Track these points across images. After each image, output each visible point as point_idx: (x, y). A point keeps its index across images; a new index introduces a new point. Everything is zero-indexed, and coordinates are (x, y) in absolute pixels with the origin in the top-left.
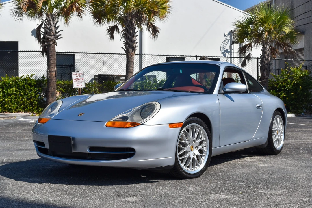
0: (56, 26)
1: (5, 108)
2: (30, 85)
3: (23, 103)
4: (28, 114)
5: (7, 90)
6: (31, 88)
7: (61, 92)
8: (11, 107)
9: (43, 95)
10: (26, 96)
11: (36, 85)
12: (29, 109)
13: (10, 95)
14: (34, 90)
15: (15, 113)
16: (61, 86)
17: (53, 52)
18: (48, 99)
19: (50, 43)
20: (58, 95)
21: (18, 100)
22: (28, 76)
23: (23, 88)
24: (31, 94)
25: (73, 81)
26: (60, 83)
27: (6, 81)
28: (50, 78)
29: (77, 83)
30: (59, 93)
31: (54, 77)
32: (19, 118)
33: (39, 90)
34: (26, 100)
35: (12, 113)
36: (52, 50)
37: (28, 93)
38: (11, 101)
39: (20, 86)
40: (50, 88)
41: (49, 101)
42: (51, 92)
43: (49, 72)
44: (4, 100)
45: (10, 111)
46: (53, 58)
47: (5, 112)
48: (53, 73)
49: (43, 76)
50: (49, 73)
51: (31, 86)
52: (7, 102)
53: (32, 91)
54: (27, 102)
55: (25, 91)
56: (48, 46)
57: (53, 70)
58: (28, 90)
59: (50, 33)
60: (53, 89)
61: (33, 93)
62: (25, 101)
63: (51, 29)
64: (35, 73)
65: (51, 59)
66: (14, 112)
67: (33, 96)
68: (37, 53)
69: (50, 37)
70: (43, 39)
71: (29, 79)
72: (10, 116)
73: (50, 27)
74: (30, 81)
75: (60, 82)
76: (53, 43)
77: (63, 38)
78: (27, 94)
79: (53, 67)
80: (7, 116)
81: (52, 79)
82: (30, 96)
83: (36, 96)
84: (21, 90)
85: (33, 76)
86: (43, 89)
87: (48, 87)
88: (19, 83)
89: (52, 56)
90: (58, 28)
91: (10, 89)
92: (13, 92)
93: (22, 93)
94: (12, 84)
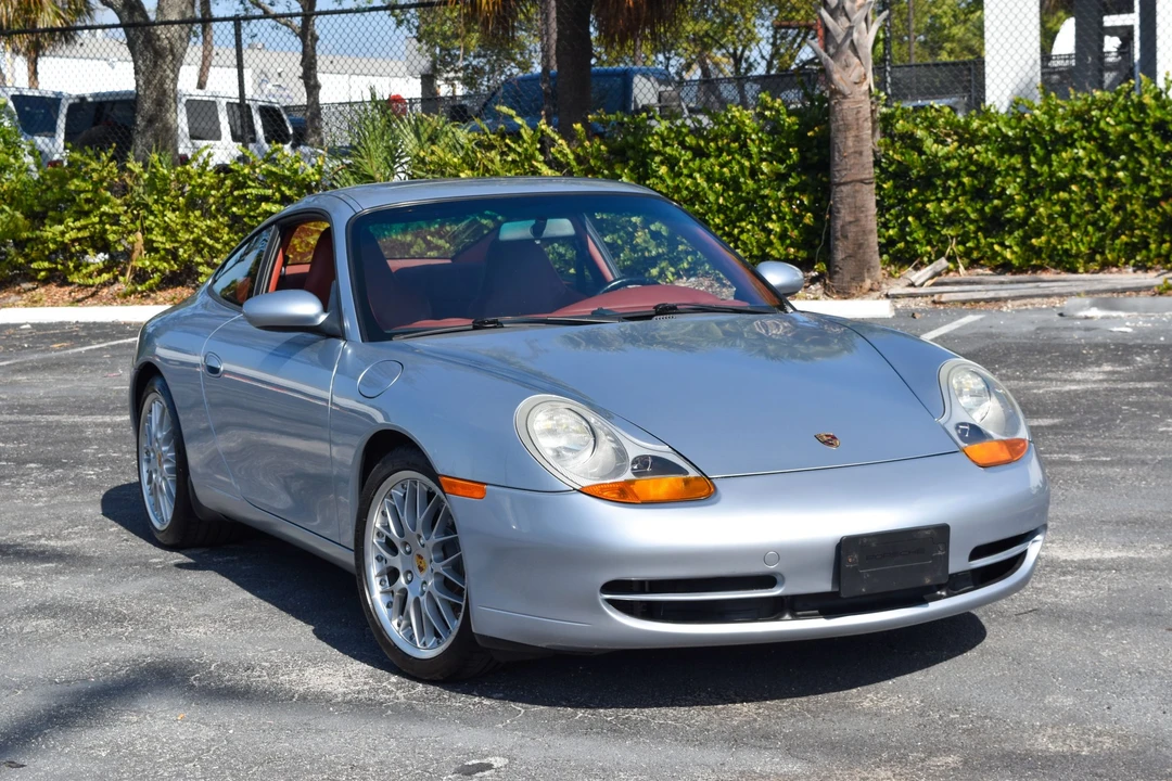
1: (1037, 252)
3: (1127, 225)
4: (1151, 278)
5: (1045, 160)
8: (1065, 246)
10: (1143, 189)
12: (1159, 255)
13: (1063, 185)
15: (1087, 271)
21: (1103, 208)
23: (1126, 148)
32: (1081, 308)
34: (1137, 207)
35: (1075, 271)
37: (1149, 172)
38: (1066, 216)
39: (1111, 141)
44: (1031, 212)
45: (1065, 262)
47: (1042, 268)
52: (1045, 222)
54: (1146, 219)
55: (1139, 163)
58: (1152, 158)
62: (1133, 213)
66: (1081, 270)
72: (1056, 288)
74: (1164, 109)
80: (1040, 291)
82: (1161, 186)
84: (1116, 158)
88: (1102, 124)
91: (1064, 155)
92: (1074, 169)
93: (1121, 174)
94: (1071, 133)
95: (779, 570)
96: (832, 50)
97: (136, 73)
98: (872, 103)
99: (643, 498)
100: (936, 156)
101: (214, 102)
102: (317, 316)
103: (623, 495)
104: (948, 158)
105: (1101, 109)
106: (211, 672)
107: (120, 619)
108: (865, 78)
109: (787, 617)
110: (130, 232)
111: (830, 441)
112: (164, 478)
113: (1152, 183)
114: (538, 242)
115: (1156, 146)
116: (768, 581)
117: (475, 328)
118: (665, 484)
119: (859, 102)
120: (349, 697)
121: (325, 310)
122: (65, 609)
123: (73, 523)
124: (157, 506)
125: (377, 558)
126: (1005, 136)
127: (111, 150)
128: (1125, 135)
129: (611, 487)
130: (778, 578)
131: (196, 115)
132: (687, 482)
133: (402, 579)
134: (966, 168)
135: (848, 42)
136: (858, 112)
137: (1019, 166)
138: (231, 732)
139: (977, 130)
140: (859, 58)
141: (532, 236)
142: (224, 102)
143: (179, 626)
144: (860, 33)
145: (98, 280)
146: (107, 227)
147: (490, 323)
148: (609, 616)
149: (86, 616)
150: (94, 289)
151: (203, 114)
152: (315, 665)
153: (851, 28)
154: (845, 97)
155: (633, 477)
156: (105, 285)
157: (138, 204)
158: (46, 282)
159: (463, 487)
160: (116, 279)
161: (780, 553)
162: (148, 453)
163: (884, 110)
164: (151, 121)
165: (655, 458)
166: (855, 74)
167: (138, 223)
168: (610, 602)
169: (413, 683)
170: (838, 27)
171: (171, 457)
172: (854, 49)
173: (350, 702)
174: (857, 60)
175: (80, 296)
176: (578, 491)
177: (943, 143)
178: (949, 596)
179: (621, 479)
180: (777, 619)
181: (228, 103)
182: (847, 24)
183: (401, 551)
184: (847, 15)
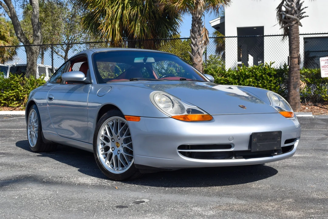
0: (300, 2)
2: (269, 74)
5: (243, 81)
6: (271, 79)
7: (306, 83)
9: (284, 87)
11: (276, 75)
14: (274, 81)
16: (307, 75)
17: (295, 35)
18: (289, 91)
19: (291, 24)
20: (302, 86)
22: (267, 64)
23: (261, 79)
24: (270, 86)
25: (322, 69)
26: (305, 72)
27: (242, 71)
28: (291, 66)
29: (326, 71)
30: (303, 83)
31: (296, 64)
33: (279, 81)
36: (294, 32)
37: (266, 84)
39: (258, 77)
40: (292, 78)
41: (291, 93)
42: (292, 83)
43: (290, 58)
46: (296, 42)
48: (295, 59)
49: (285, 64)
50: (290, 60)
51: (271, 76)
53: (272, 82)
55: (264, 82)
56: (290, 27)
57: (296, 56)
58: (267, 81)
59: (291, 11)
60: (296, 79)
61: (273, 84)
63: (292, 6)
64: (275, 61)
65: (293, 43)
67: (273, 87)
68: (279, 37)
69: (292, 16)
70: (284, 20)
71: (267, 68)
73: (292, 4)
74: (270, 70)
75: (306, 70)
76: (295, 23)
77: (308, 16)
78: (266, 86)
79: (295, 52)
81: (294, 68)
82: (269, 88)
83: (276, 88)
84: (259, 81)
85: (274, 64)
86: (284, 79)
87: (289, 76)
88: (256, 73)
89: (294, 39)
90: (301, 4)
91: (247, 80)
92: (249, 83)
93: (260, 85)
94: (249, 75)
95: (233, 143)
96: (194, 54)
97: (27, 58)
98: (203, 67)
99: (190, 120)
100: (218, 79)
101: (45, 68)
102: (83, 78)
103: (185, 119)
104: (221, 80)
105: (256, 70)
106: (49, 178)
107: (21, 167)
108: (201, 61)
109: (234, 158)
110: (24, 94)
111: (243, 107)
112: (35, 133)
113: (267, 87)
114: (145, 64)
115: (268, 78)
116: (229, 146)
117: (130, 81)
118: (196, 116)
119: (200, 66)
120: (93, 184)
121: (86, 77)
122: (5, 164)
123: (8, 147)
124: (32, 141)
125: (101, 144)
126: (234, 75)
127: (21, 75)
128: (261, 76)
129: (180, 117)
130: (232, 145)
131: (40, 71)
132: (203, 116)
133: (111, 150)
134: (224, 82)
135: (198, 52)
136: (199, 69)
137: (237, 82)
138: (58, 192)
139: (227, 74)
140: (200, 56)
141: (143, 62)
142: (47, 68)
143: (39, 168)
144: (200, 50)
145: (16, 106)
146: (19, 93)
147: (135, 79)
148: (180, 156)
149: (12, 166)
150: (15, 108)
151: (42, 70)
152: (81, 177)
153: (198, 49)
154: (196, 65)
155: (187, 114)
156: (18, 107)
157: (26, 88)
158: (3, 106)
159: (133, 119)
160: (20, 106)
161: (233, 137)
162: (30, 127)
163: (205, 69)
164: (30, 69)
165: (192, 109)
166: (199, 60)
167: (26, 92)
168: (180, 152)
169: (112, 181)
170: (195, 49)
171: (37, 126)
172: (199, 53)
173: (94, 185)
174: (199, 56)
175: (11, 109)
176: (171, 117)
177: (219, 76)
178: (278, 155)
179: (184, 114)
180: (231, 159)
181: (48, 68)
182: (197, 48)
183: (111, 141)
184: (197, 46)
